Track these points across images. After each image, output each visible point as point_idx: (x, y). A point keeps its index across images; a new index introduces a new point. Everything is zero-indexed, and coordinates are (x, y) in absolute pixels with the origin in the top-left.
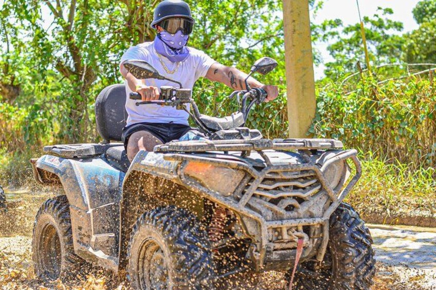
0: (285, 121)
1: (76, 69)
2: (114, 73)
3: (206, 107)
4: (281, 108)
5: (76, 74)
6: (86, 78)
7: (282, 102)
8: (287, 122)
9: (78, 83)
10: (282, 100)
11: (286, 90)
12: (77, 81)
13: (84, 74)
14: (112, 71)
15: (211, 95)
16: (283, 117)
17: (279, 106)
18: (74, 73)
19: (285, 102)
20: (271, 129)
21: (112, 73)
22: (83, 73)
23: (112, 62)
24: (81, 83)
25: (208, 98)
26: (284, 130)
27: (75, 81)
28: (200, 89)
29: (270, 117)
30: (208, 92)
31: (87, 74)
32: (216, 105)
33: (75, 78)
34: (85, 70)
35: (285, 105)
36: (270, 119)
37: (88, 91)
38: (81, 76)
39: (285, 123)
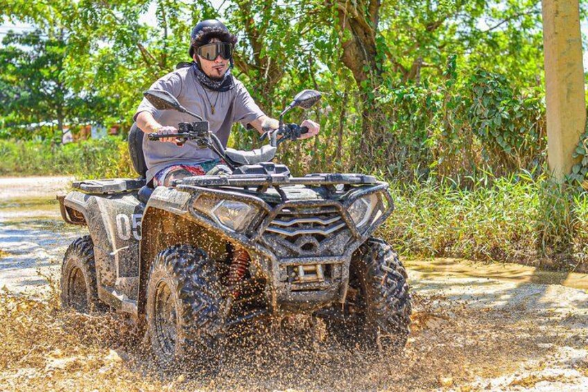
0: (542, 137)
1: (256, 61)
2: (309, 68)
3: (433, 115)
4: (537, 119)
5: (257, 68)
6: (271, 74)
7: (539, 111)
8: (546, 138)
9: (260, 80)
10: (540, 108)
11: (544, 94)
12: (258, 78)
13: (268, 69)
14: (305, 66)
15: (440, 99)
16: (540, 130)
17: (535, 116)
18: (254, 68)
19: (543, 110)
20: (523, 147)
21: (306, 68)
22: (266, 67)
23: (305, 53)
24: (264, 82)
25: (437, 104)
26: (541, 149)
27: (255, 78)
28: (426, 90)
29: (521, 132)
30: (436, 95)
31: (271, 68)
32: (447, 112)
33: (255, 75)
34: (269, 63)
35: (543, 114)
36: (521, 134)
37: (273, 92)
38: (264, 71)
39: (542, 139)
